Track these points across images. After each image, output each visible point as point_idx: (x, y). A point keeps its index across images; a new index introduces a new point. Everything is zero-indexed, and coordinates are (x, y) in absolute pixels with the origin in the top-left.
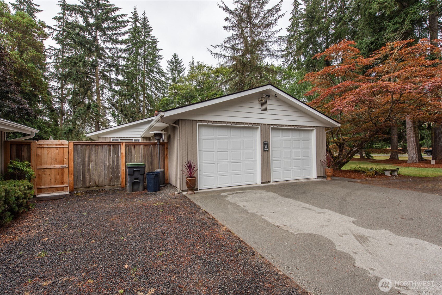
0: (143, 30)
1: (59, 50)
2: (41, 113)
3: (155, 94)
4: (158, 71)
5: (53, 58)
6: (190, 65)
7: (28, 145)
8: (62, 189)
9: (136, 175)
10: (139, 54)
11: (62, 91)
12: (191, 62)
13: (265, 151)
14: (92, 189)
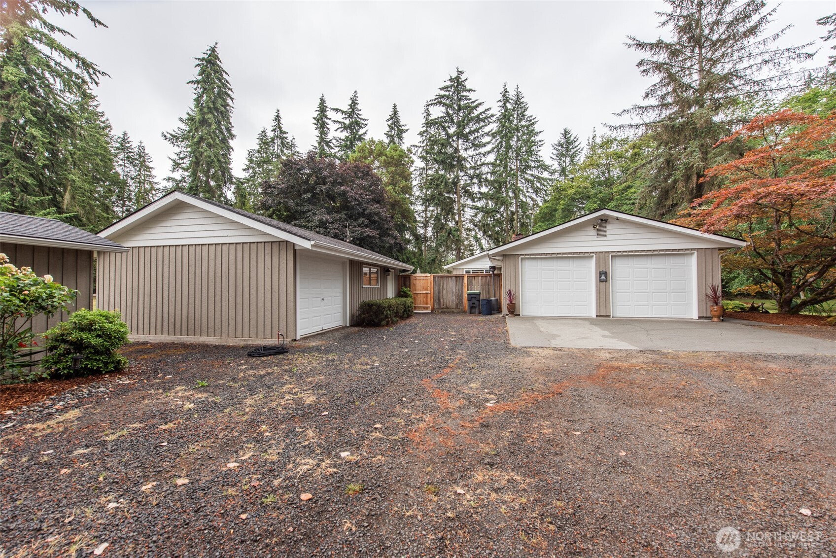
0: (516, 112)
1: (423, 169)
2: (409, 241)
3: (532, 199)
4: (537, 164)
5: (417, 179)
6: (589, 143)
7: (409, 277)
8: (426, 308)
9: (474, 300)
10: (511, 147)
11: (426, 214)
12: (591, 137)
13: (601, 281)
14: (444, 310)
